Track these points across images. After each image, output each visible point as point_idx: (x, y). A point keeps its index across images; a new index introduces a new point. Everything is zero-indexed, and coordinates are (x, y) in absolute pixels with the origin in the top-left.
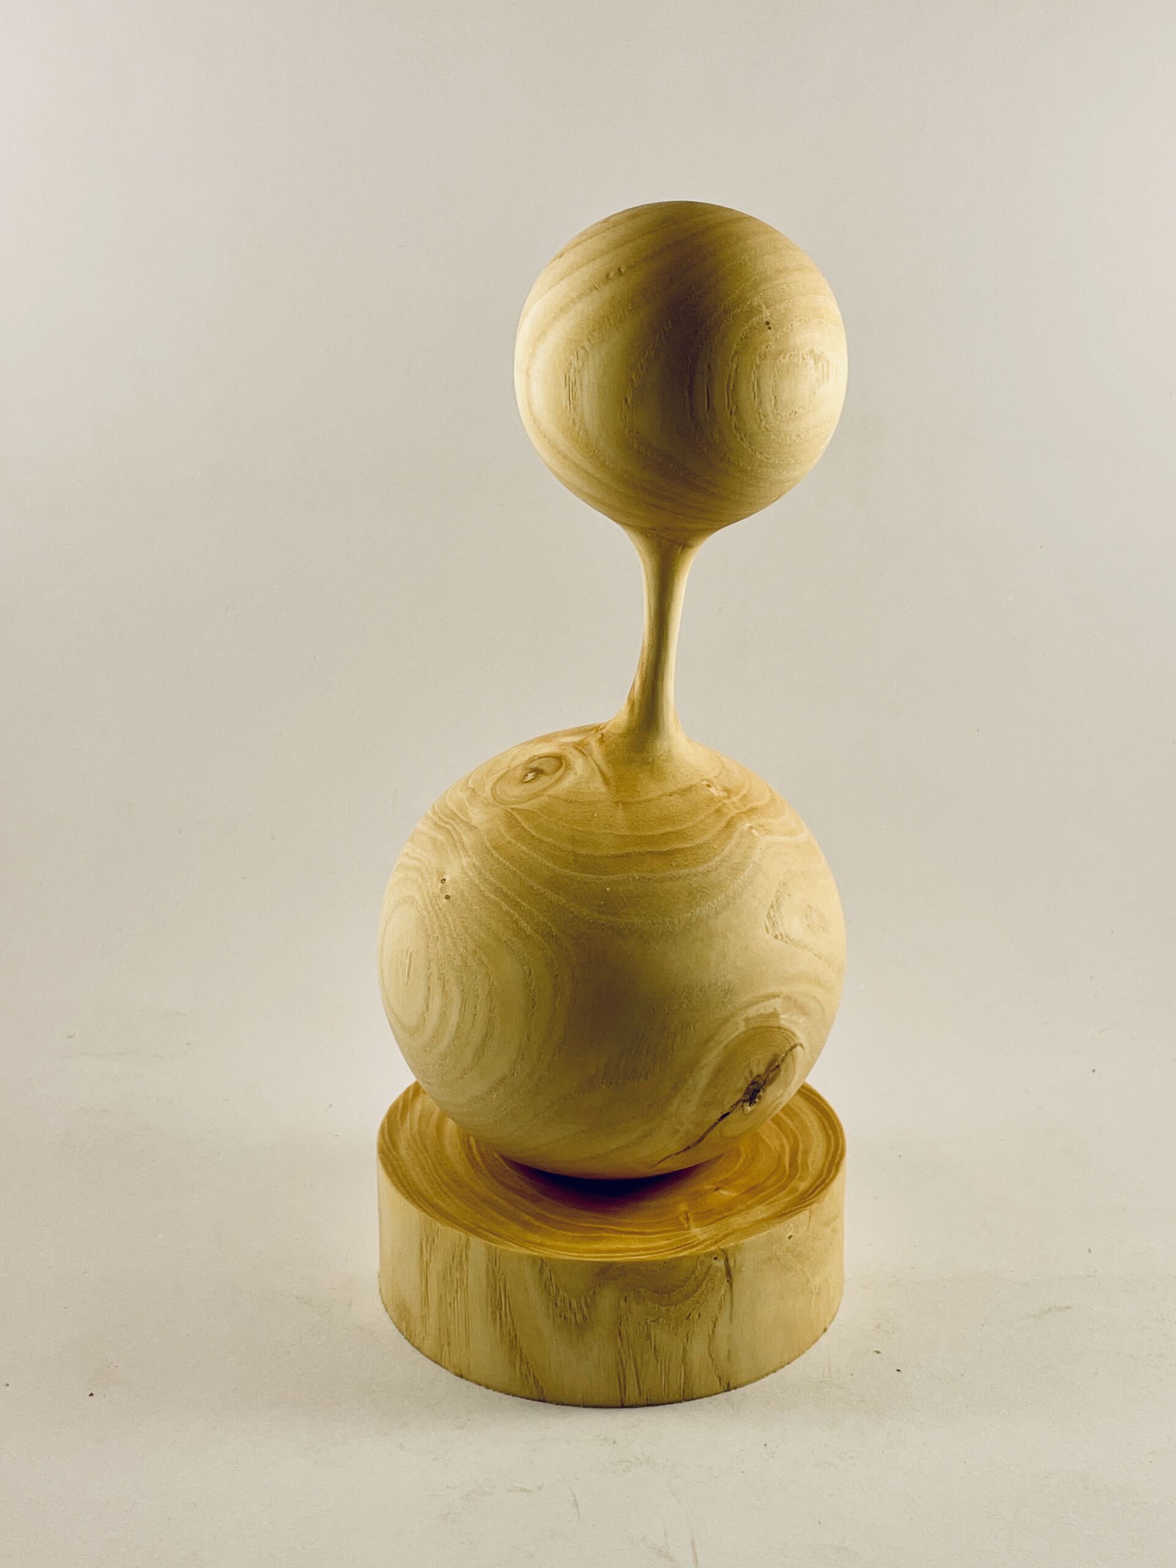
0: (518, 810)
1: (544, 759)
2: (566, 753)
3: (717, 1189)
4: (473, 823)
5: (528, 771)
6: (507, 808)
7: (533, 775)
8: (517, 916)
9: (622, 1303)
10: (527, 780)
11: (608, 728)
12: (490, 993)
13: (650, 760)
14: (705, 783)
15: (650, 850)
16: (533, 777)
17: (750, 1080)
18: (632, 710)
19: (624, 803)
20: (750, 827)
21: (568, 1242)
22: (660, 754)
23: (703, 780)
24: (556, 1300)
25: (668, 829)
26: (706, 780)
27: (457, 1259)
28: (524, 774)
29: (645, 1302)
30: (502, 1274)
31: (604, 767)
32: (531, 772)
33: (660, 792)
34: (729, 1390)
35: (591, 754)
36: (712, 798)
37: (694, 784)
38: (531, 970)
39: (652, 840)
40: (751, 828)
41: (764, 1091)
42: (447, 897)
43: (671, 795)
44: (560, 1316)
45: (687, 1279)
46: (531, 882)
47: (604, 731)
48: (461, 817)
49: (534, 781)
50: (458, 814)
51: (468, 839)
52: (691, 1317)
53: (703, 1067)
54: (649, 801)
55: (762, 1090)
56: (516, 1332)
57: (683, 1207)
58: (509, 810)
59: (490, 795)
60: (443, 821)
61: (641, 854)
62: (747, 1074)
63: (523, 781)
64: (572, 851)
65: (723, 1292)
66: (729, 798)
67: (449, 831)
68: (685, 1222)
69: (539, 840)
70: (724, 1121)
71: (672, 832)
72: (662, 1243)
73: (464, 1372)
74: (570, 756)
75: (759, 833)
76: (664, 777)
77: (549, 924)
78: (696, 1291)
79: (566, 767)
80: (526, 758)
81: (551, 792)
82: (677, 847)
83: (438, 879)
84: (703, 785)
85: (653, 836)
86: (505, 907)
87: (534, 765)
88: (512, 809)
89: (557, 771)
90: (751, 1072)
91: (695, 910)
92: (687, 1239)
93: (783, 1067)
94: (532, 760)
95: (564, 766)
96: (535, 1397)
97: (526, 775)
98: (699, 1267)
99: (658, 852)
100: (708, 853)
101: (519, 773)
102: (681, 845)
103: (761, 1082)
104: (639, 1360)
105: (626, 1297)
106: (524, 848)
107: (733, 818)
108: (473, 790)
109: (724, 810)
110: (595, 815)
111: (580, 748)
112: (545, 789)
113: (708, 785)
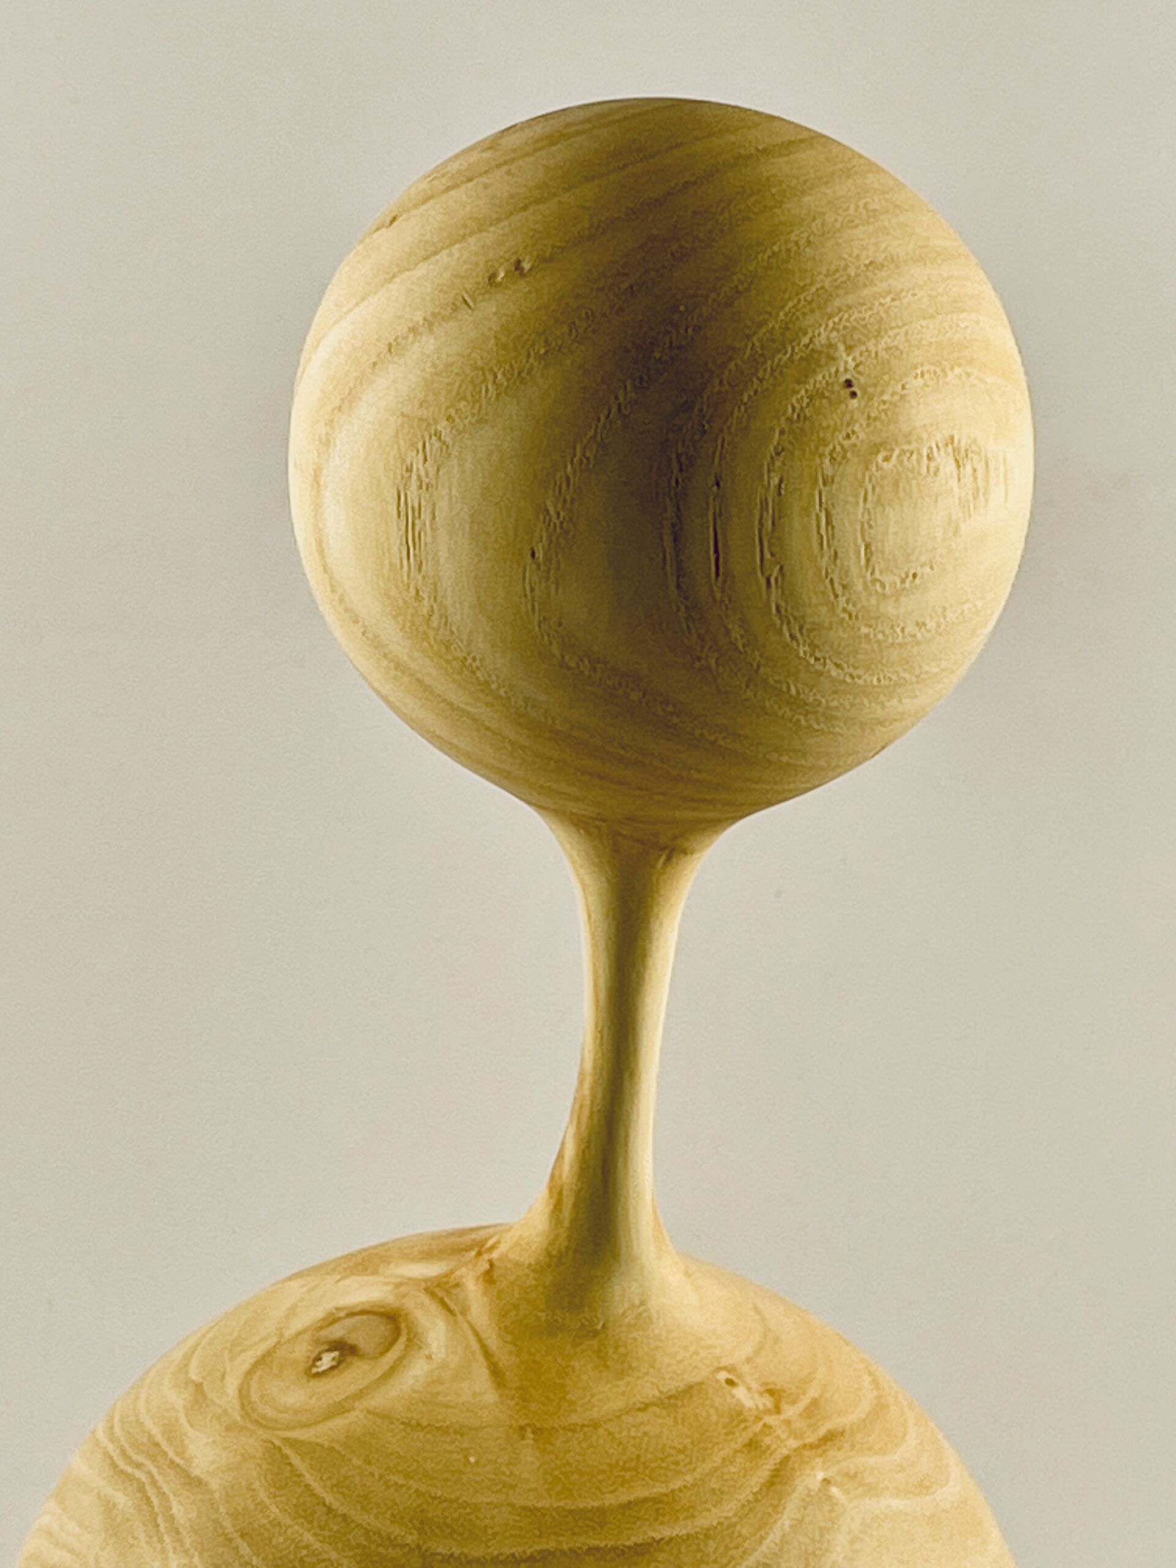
0: (293, 1443)
1: (358, 1318)
2: (409, 1304)
4: (196, 1472)
5: (326, 1347)
6: (271, 1437)
7: (334, 1359)
10: (320, 1370)
11: (502, 1248)
13: (599, 1327)
14: (723, 1376)
15: (594, 1543)
16: (334, 1363)
18: (557, 1207)
19: (537, 1431)
20: (825, 1480)
22: (621, 1311)
23: (719, 1369)
25: (640, 1492)
26: (725, 1368)
28: (314, 1356)
31: (493, 1343)
32: (329, 1350)
33: (620, 1404)
35: (464, 1312)
36: (738, 1416)
37: (698, 1379)
39: (599, 1518)
43: (645, 1407)
47: (495, 1255)
48: (171, 1454)
49: (336, 1372)
50: (165, 1446)
51: (182, 1509)
54: (596, 1426)
58: (277, 1443)
59: (236, 1403)
63: (312, 1374)
64: (419, 1547)
66: (777, 1410)
67: (141, 1488)
69: (344, 1517)
71: (645, 1500)
74: (417, 1313)
75: (847, 1492)
76: (631, 1368)
79: (409, 1340)
80: (319, 1313)
81: (377, 1400)
82: (657, 1536)
84: (718, 1381)
85: (601, 1510)
87: (337, 1332)
88: (286, 1440)
89: (387, 1350)
94: (331, 1320)
95: (404, 1332)
97: (319, 1359)
99: (614, 1549)
100: (727, 1548)
101: (302, 1351)
102: (666, 1532)
106: (308, 1538)
107: (787, 1458)
108: (198, 1387)
109: (767, 1440)
110: (472, 1459)
111: (440, 1293)
112: (360, 1394)
113: (730, 1382)
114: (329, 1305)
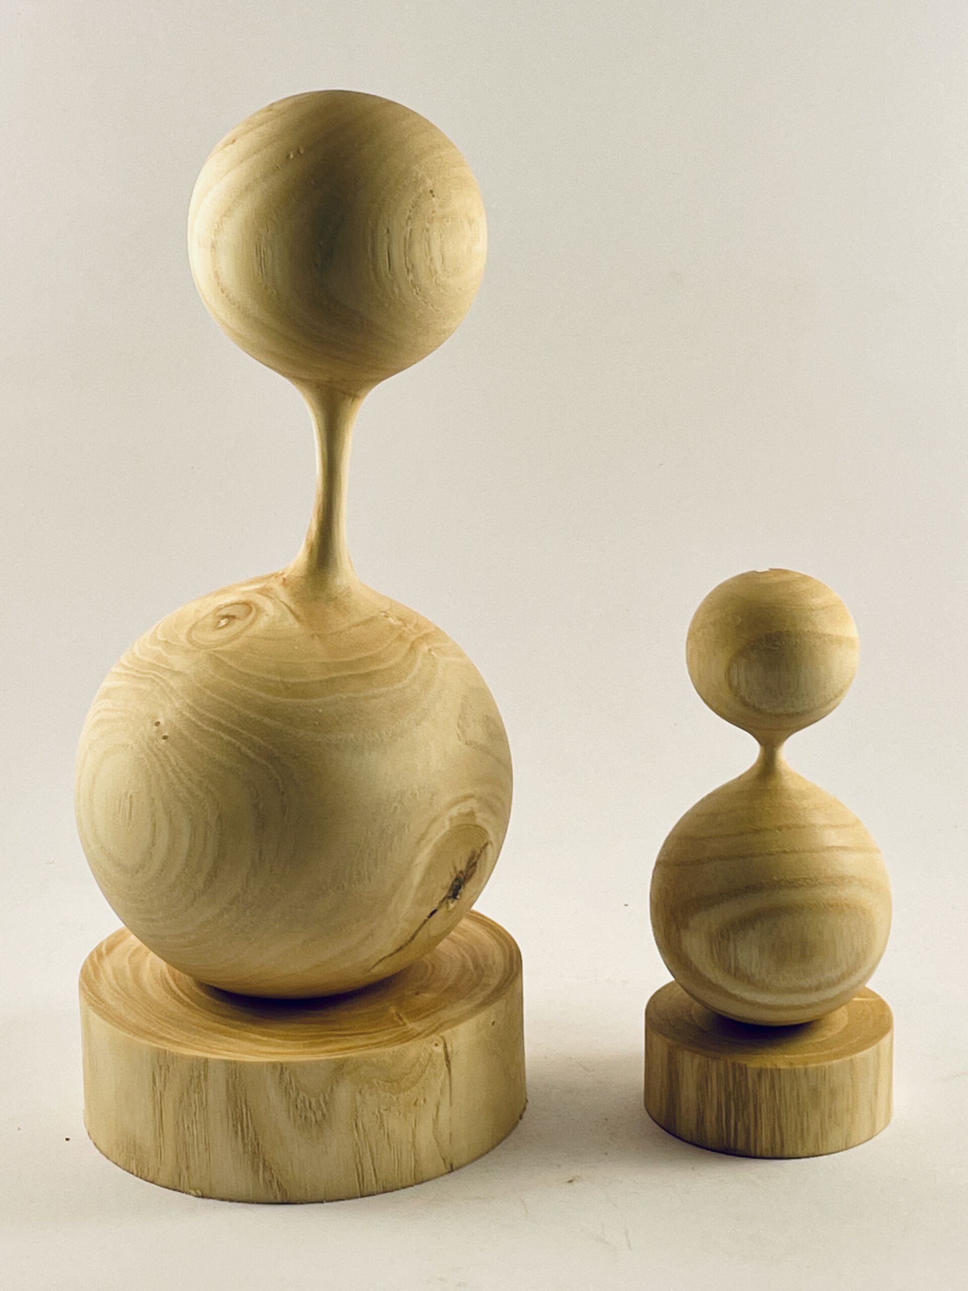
0: (218, 652)
1: (230, 607)
2: (252, 599)
3: (417, 994)
4: (177, 669)
5: (220, 618)
6: (208, 651)
7: (226, 621)
8: (238, 743)
9: (358, 1094)
10: (222, 626)
11: (287, 573)
12: (220, 817)
13: (333, 597)
14: (383, 614)
15: (351, 673)
16: (226, 623)
17: (454, 876)
18: (310, 553)
19: (318, 636)
21: (300, 1048)
22: (340, 591)
23: (380, 612)
24: (296, 1102)
25: (362, 655)
26: (382, 612)
27: (195, 1080)
28: (217, 621)
29: (378, 1093)
30: (243, 1086)
31: (293, 607)
32: (223, 619)
33: (348, 624)
34: (452, 1171)
35: (277, 597)
36: (392, 627)
37: (374, 615)
38: (258, 791)
39: (350, 665)
40: (430, 650)
41: (464, 887)
42: (165, 738)
43: (357, 625)
44: (301, 1116)
45: (413, 1066)
46: (247, 712)
47: (285, 576)
49: (228, 625)
50: (161, 665)
51: (175, 683)
52: (418, 1103)
53: (417, 865)
54: (340, 632)
55: (462, 886)
56: (258, 1141)
57: (393, 1010)
58: (212, 653)
59: (187, 643)
60: (142, 673)
61: (345, 678)
62: (452, 870)
63: (217, 627)
64: (281, 681)
65: (442, 1076)
66: (405, 626)
68: (399, 1021)
69: (247, 674)
70: (432, 918)
71: (367, 657)
72: (386, 1038)
73: (207, 1192)
74: (257, 601)
75: (437, 653)
76: (349, 611)
77: (271, 747)
78: (421, 1077)
79: (257, 610)
80: (212, 608)
81: (251, 632)
82: (373, 669)
83: (152, 722)
84: (381, 616)
85: (351, 661)
86: (226, 737)
87: (223, 613)
88: (214, 651)
89: (249, 614)
90: (455, 868)
91: (399, 722)
92: (405, 1033)
93: (478, 865)
94: (219, 609)
95: (254, 610)
96: (279, 1200)
97: (219, 622)
98: (422, 1054)
99: (359, 675)
100: (400, 673)
101: (210, 620)
102: (377, 668)
103: (462, 877)
104: (374, 1150)
105: (361, 1090)
106: (234, 684)
107: (413, 643)
108: (167, 643)
109: (405, 635)
110: (296, 648)
111: (265, 593)
112: (242, 631)
113: (386, 616)
114: (217, 604)
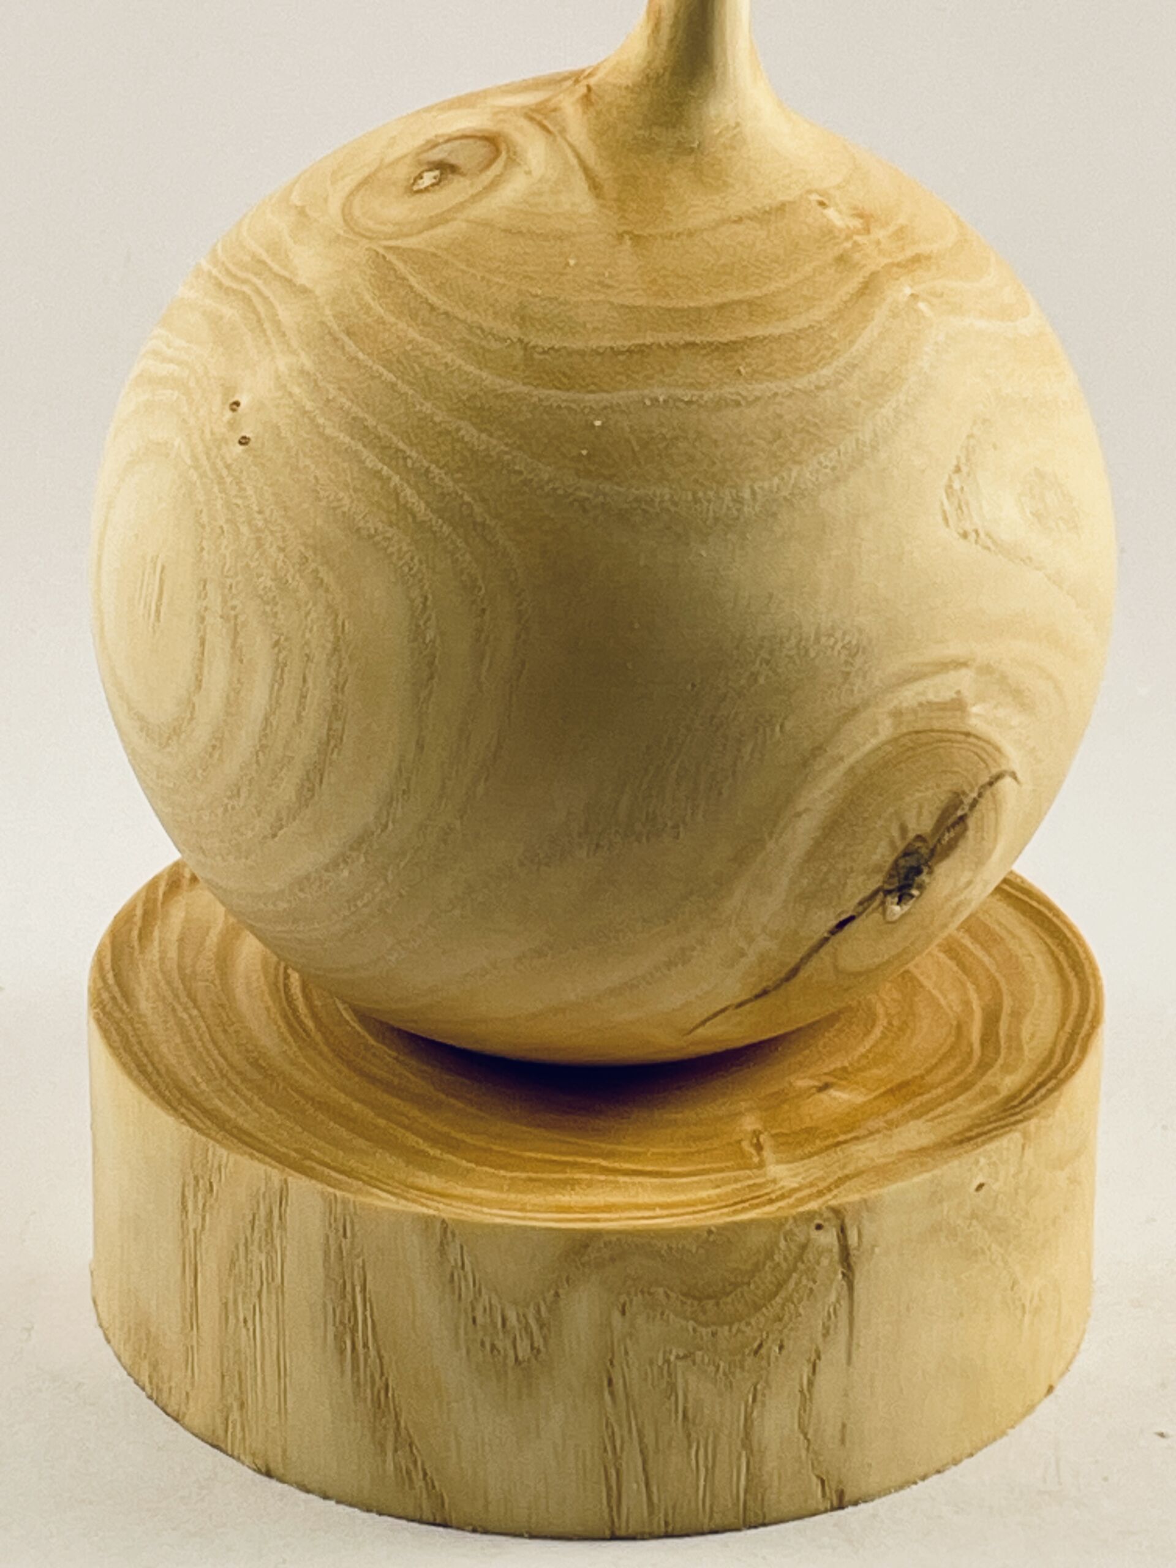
0: (397, 251)
1: (457, 143)
2: (508, 129)
3: (826, 1087)
4: (302, 280)
5: (426, 167)
6: (374, 246)
7: (435, 178)
8: (396, 479)
9: (616, 1314)
10: (422, 187)
11: (600, 75)
12: (336, 649)
13: (695, 145)
14: (814, 197)
15: (689, 338)
16: (434, 181)
17: (901, 846)
18: (656, 28)
19: (636, 239)
20: (912, 295)
21: (501, 1190)
22: (716, 131)
23: (809, 192)
24: (473, 1309)
25: (733, 295)
26: (816, 192)
27: (260, 1222)
28: (416, 174)
29: (665, 1317)
30: (358, 1257)
32: (430, 170)
33: (716, 215)
34: (841, 1507)
35: (563, 131)
36: (829, 233)
37: (790, 199)
38: (426, 598)
39: (697, 317)
40: (914, 297)
41: (931, 872)
42: (244, 441)
43: (739, 220)
44: (483, 1344)
45: (757, 1268)
46: (428, 407)
47: (592, 81)
48: (276, 268)
49: (437, 187)
50: (269, 260)
51: (288, 313)
52: (763, 1351)
53: (798, 815)
54: (690, 234)
55: (926, 870)
56: (387, 1380)
57: (750, 1123)
58: (381, 251)
59: (340, 219)
60: (234, 277)
61: (673, 349)
62: (895, 833)
63: (412, 189)
64: (520, 340)
65: (833, 1298)
66: (868, 231)
67: (247, 299)
68: (753, 1151)
69: (446, 313)
70: (841, 935)
71: (740, 302)
72: (703, 1194)
73: (277, 1467)
74: (517, 137)
75: (932, 305)
76: (725, 183)
77: (467, 498)
78: (776, 1294)
79: (509, 158)
80: (420, 141)
81: (479, 211)
82: (749, 334)
83: (224, 404)
84: (810, 202)
85: (698, 309)
86: (371, 460)
87: (436, 155)
88: (389, 249)
89: (488, 166)
90: (903, 830)
91: (790, 470)
92: (760, 1186)
93: (971, 822)
94: (433, 145)
95: (504, 155)
96: (427, 1515)
97: (420, 177)
98: (783, 1244)
99: (711, 344)
100: (818, 350)
101: (403, 172)
102: (759, 331)
103: (924, 851)
104: (650, 1439)
105: (624, 1306)
106: (413, 334)
107: (874, 274)
108: (302, 212)
109: (857, 256)
110: (572, 262)
111: (539, 117)
112: (462, 206)
113: (822, 204)
114: (431, 134)
